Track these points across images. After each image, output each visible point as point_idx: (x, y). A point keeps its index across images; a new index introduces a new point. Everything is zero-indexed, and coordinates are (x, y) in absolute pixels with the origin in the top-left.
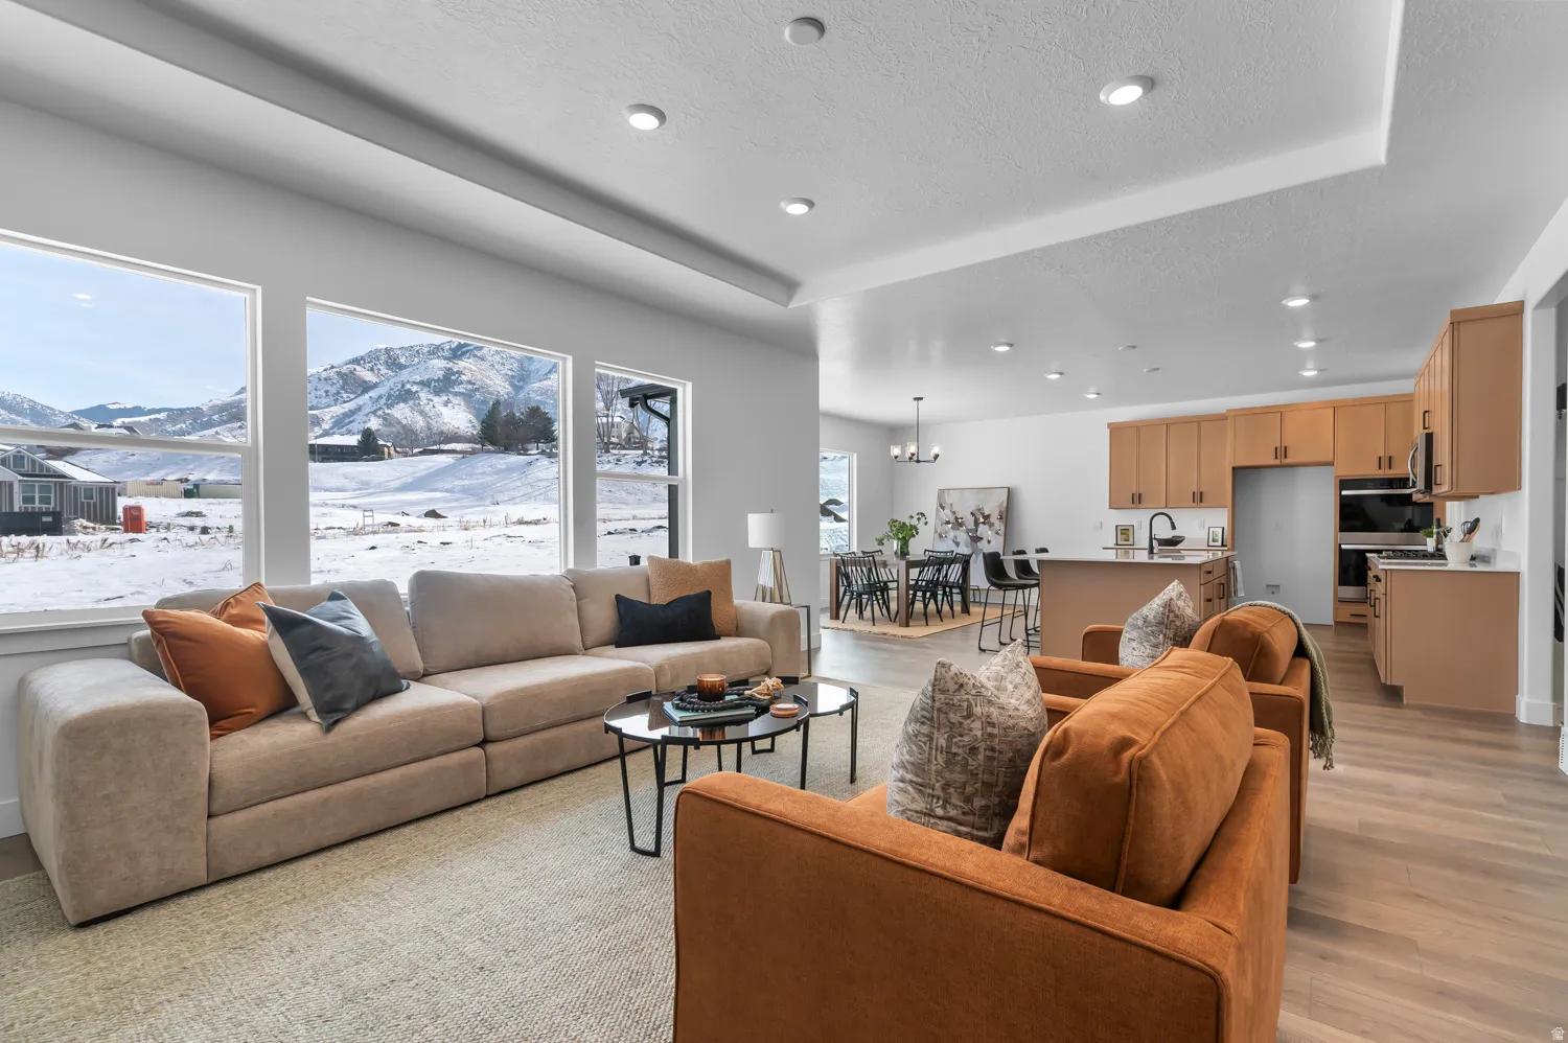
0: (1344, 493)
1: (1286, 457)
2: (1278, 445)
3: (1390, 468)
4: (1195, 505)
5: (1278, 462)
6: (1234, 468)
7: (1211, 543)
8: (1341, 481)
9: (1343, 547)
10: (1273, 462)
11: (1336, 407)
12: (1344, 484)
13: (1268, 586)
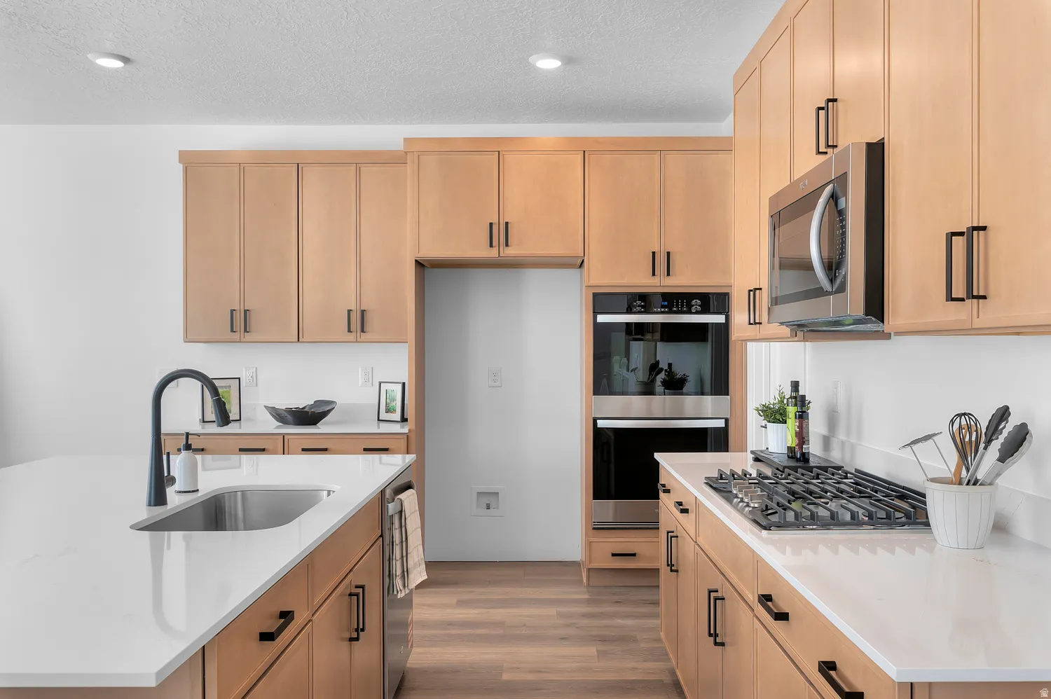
0: (602, 318)
1: (507, 245)
2: (495, 220)
3: (668, 274)
4: (352, 337)
5: (493, 253)
6: (419, 264)
7: (384, 416)
8: (595, 295)
9: (601, 424)
10: (484, 252)
11: (586, 151)
12: (601, 302)
13: (480, 494)
